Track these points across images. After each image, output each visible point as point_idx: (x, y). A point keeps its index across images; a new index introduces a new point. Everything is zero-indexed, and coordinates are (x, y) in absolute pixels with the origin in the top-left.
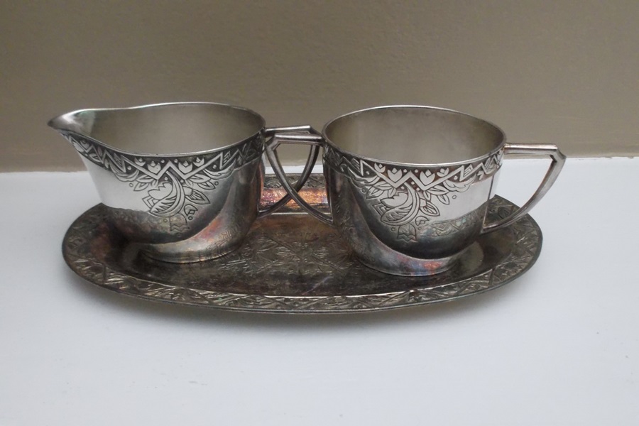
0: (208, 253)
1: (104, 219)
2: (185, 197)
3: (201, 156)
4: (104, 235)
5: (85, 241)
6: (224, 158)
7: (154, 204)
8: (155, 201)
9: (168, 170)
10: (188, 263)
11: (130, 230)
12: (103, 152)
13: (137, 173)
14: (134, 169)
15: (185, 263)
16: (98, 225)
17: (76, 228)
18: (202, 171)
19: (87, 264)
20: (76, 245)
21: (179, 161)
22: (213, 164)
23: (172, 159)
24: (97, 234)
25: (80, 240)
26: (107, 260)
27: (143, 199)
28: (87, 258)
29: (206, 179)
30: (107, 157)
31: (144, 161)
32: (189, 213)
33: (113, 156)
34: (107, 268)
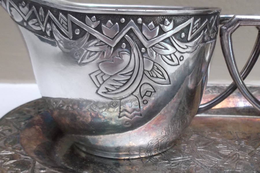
0: (148, 149)
1: (39, 112)
2: (144, 73)
3: (170, 17)
4: (37, 127)
5: (15, 131)
6: (194, 26)
7: (104, 81)
8: (105, 78)
9: (127, 33)
10: (128, 159)
11: (67, 121)
12: (46, 13)
13: (86, 37)
14: (83, 33)
15: (124, 159)
16: (32, 117)
17: (9, 118)
18: (169, 38)
19: (12, 157)
20: (5, 135)
21: (143, 21)
22: (182, 31)
23: (135, 17)
24: (29, 126)
25: (10, 130)
26: (38, 153)
27: (90, 75)
28: (14, 149)
29: (171, 50)
30: (50, 21)
31: (97, 19)
32: (145, 95)
33: (57, 17)
34: (37, 163)
